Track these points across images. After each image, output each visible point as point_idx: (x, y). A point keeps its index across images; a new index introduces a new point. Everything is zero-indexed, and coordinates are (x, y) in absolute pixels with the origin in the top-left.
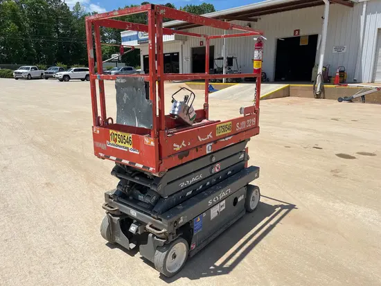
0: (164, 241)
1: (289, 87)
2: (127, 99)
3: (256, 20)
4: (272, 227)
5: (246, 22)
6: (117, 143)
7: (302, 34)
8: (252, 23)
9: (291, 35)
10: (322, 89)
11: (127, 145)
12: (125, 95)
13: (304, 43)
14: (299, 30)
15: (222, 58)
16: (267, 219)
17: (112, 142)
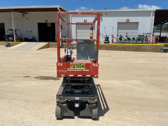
0: (95, 104)
1: (49, 43)
2: (83, 49)
3: (27, 13)
4: (102, 92)
5: (22, 14)
6: (76, 68)
7: (49, 22)
8: (24, 14)
9: (44, 22)
10: (62, 45)
11: (82, 68)
12: (82, 47)
13: (49, 26)
14: (47, 20)
15: (13, 30)
16: (98, 91)
17: (71, 68)
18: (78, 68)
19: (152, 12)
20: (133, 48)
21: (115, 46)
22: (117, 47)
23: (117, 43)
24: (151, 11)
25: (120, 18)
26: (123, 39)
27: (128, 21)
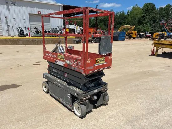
17: (96, 64)
18: (101, 63)
19: (60, 7)
20: (52, 41)
21: (33, 40)
22: (35, 40)
23: (34, 36)
24: (59, 5)
25: (30, 8)
26: (39, 32)
27: (39, 13)
